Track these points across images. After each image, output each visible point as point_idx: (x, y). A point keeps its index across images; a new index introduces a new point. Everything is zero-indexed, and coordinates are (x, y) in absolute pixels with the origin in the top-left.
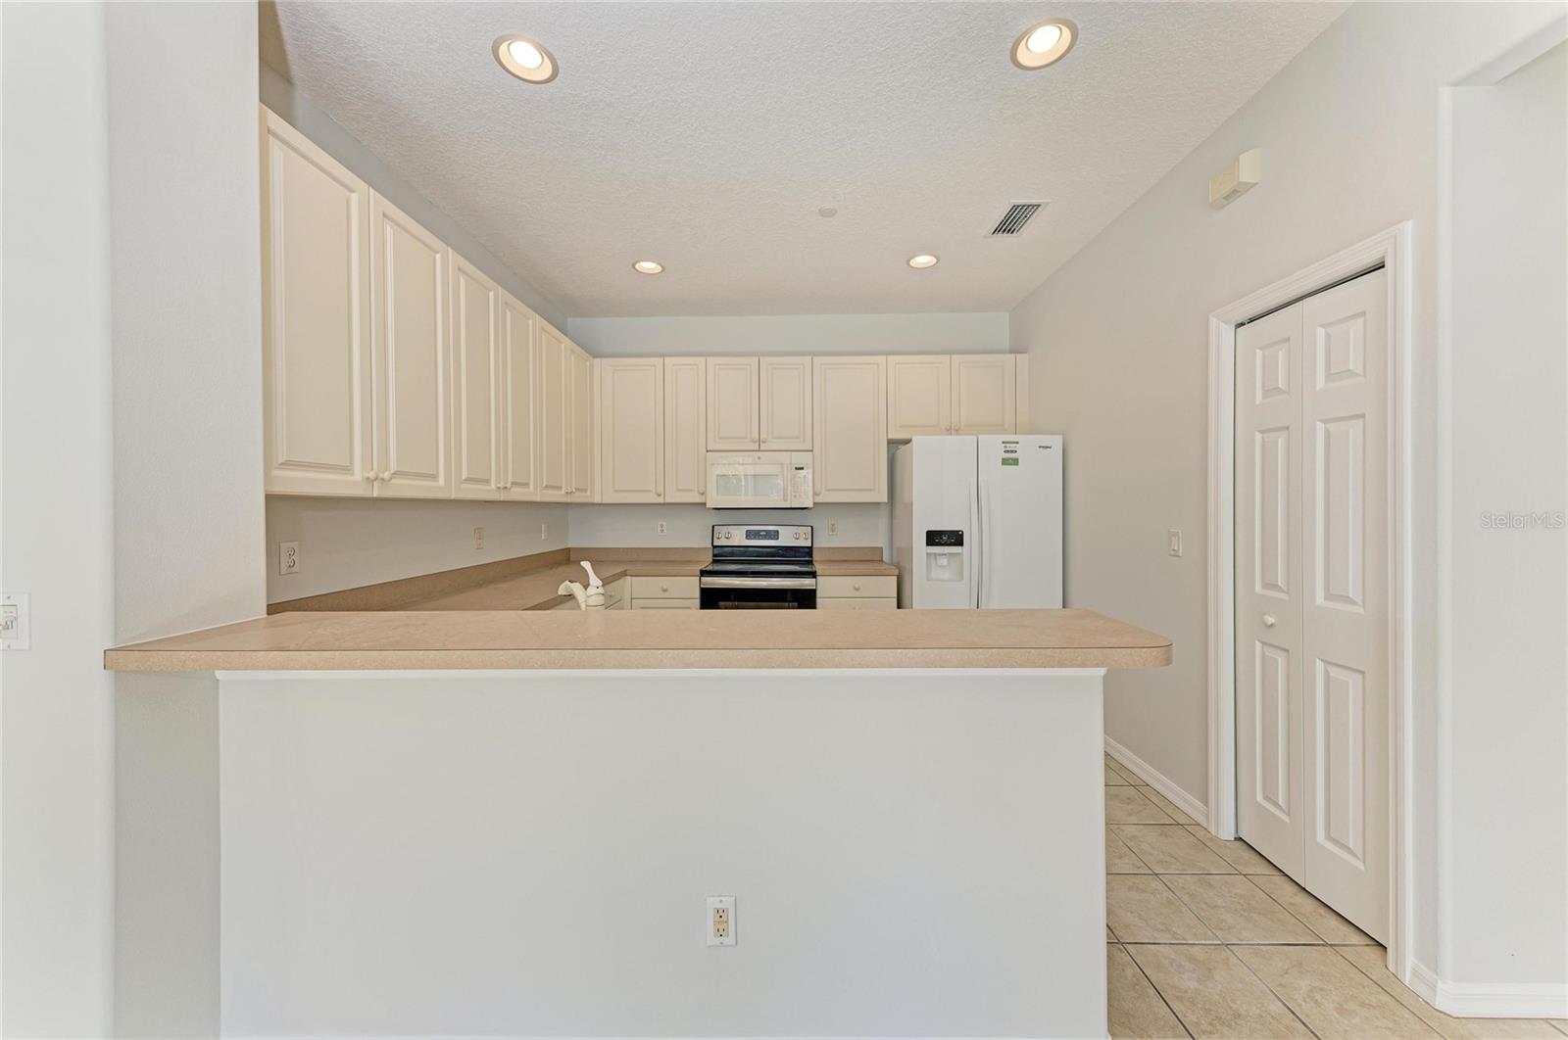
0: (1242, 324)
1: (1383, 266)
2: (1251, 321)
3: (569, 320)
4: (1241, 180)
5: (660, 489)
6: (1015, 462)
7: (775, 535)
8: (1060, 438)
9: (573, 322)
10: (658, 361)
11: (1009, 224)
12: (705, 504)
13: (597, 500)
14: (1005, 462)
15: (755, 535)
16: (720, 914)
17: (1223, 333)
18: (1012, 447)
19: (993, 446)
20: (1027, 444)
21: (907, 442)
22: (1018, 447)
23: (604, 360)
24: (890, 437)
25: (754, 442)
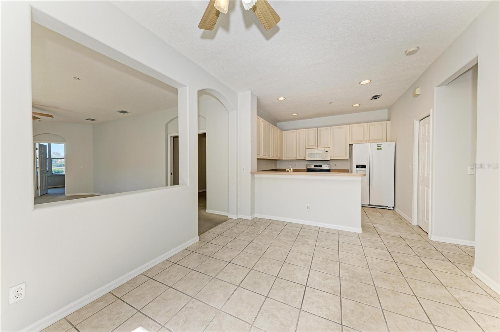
0: (420, 121)
1: (429, 116)
2: (422, 120)
3: (278, 123)
4: (416, 94)
5: (296, 157)
6: (381, 149)
7: (321, 166)
8: (394, 143)
9: (278, 124)
10: (296, 131)
11: (375, 97)
12: (305, 160)
13: (283, 159)
14: (378, 149)
15: (315, 166)
16: (308, 206)
17: (417, 123)
18: (380, 145)
19: (374, 146)
20: (384, 145)
21: (352, 144)
22: (381, 145)
23: (285, 131)
24: (350, 144)
25: (316, 146)
